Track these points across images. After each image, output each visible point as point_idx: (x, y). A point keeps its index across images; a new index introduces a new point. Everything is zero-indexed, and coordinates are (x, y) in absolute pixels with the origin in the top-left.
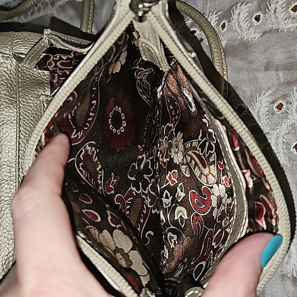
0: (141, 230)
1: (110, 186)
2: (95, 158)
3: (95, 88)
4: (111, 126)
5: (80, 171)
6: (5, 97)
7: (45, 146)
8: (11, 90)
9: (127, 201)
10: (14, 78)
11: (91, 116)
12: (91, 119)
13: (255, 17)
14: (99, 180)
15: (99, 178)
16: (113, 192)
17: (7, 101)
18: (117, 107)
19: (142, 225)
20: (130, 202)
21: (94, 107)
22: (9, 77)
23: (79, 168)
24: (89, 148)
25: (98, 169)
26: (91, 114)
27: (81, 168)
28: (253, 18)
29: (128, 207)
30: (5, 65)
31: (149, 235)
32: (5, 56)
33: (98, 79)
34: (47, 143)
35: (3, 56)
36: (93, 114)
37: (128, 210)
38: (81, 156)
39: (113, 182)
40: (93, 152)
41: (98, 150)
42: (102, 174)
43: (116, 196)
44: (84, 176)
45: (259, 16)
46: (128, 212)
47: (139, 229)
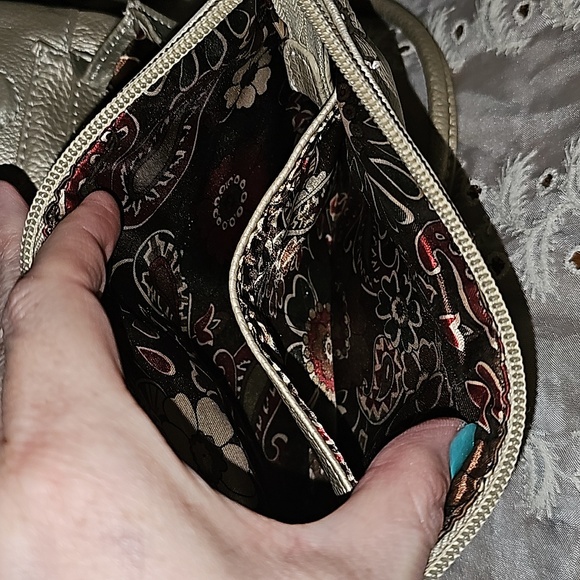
0: (263, 428)
1: (206, 329)
2: (175, 267)
3: (189, 127)
4: (216, 211)
5: (143, 286)
6: (43, 131)
7: (64, 217)
8: (56, 120)
9: (238, 367)
10: (65, 99)
11: (167, 178)
12: (164, 183)
13: (518, 8)
14: (181, 314)
15: (182, 308)
16: (211, 343)
17: (47, 140)
18: (238, 177)
19: (266, 418)
20: (244, 369)
21: (177, 162)
22: (57, 95)
23: (140, 280)
24: (160, 243)
25: (180, 290)
26: (167, 174)
27: (144, 282)
28: (515, 11)
29: (240, 378)
30: (52, 71)
31: (279, 441)
32: (55, 53)
33: (198, 111)
34: (68, 211)
35: (51, 53)
36: (173, 176)
37: (240, 383)
38: (145, 257)
39: (213, 324)
40: (170, 254)
41: (182, 252)
42: (188, 301)
43: (218, 352)
44: (150, 298)
45: (527, 6)
46: (239, 389)
47: (259, 427)
